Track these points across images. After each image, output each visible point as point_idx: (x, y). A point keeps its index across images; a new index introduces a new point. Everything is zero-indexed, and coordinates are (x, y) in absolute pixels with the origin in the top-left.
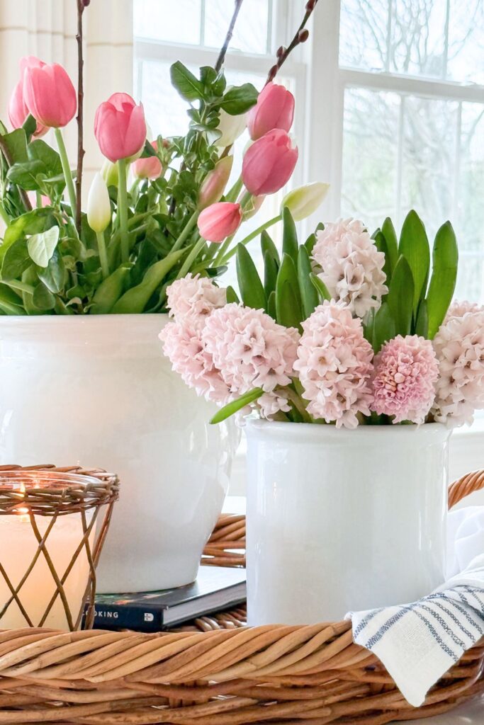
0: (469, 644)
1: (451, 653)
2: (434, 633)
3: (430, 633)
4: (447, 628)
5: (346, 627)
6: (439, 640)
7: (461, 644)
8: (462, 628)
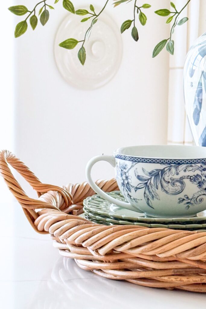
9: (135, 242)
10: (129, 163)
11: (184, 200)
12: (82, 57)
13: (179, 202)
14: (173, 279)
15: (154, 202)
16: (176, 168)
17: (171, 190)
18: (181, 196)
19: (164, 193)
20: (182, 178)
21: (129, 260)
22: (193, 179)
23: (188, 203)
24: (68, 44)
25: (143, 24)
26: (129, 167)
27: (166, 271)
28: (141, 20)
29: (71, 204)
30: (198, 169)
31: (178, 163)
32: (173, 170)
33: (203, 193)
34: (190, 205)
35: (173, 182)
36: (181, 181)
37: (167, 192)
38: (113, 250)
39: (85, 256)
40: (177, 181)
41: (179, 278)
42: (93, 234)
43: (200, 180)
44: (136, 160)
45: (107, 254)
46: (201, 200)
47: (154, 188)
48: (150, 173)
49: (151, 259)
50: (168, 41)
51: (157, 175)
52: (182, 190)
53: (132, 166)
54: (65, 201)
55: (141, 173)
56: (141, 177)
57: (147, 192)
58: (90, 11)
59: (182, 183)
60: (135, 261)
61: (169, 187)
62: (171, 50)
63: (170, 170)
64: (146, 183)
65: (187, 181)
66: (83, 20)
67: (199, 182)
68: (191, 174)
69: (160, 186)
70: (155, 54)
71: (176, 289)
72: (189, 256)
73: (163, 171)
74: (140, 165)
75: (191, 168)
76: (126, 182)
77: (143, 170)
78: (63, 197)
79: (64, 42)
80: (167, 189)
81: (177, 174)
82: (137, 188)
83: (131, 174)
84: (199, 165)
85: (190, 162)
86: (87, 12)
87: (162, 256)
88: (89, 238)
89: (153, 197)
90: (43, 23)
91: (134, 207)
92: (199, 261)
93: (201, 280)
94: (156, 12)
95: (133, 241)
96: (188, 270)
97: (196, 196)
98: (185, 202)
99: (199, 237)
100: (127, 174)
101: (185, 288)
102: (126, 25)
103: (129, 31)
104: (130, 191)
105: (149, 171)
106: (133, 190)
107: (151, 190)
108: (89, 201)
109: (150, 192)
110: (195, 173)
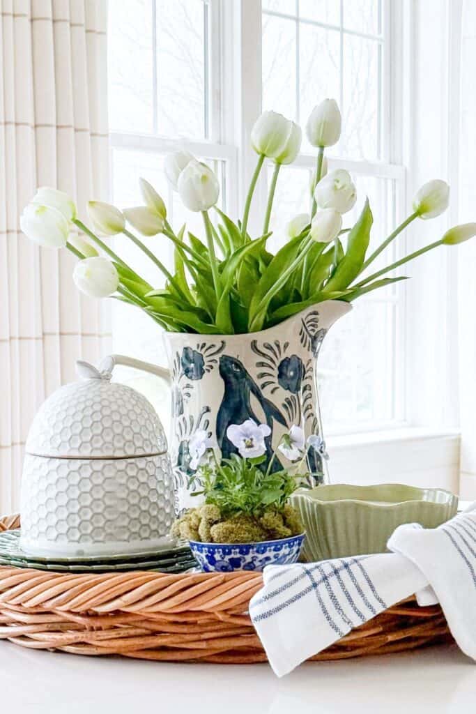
1: (336, 629)
2: (325, 612)
3: (322, 612)
4: (339, 609)
6: (329, 618)
7: (348, 623)
8: (355, 609)
27: (37, 627)
49: (17, 609)
72: (55, 605)
92: (69, 612)
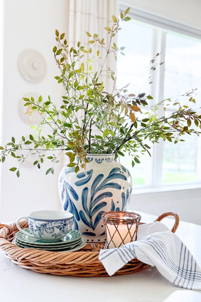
0: (130, 260)
1: (124, 262)
2: (121, 257)
4: (125, 256)
5: (98, 254)
6: (122, 259)
7: (127, 260)
8: (129, 256)
9: (32, 256)
10: (33, 221)
11: (54, 235)
12: (18, 174)
13: (52, 236)
14: (47, 270)
15: (42, 236)
16: (51, 223)
17: (49, 232)
18: (53, 234)
19: (46, 233)
20: (53, 227)
21: (30, 262)
22: (58, 227)
23: (55, 236)
24: (13, 169)
25: (42, 162)
26: (33, 222)
27: (44, 267)
28: (41, 161)
29: (13, 232)
30: (60, 223)
31: (52, 221)
32: (50, 224)
33: (61, 232)
34: (57, 237)
35: (50, 228)
36: (53, 228)
37: (47, 232)
38: (24, 258)
39: (14, 259)
40: (51, 228)
41: (49, 270)
42: (16, 252)
43: (60, 227)
44: (36, 220)
45: (22, 260)
46: (61, 235)
47: (42, 231)
48: (41, 225)
49: (39, 262)
50: (52, 169)
51: (43, 226)
52: (53, 231)
53: (34, 222)
54: (10, 231)
55: (37, 225)
56: (37, 226)
57: (40, 232)
58: (22, 157)
59: (53, 229)
60: (33, 262)
61: (48, 231)
62: (53, 172)
63: (49, 224)
64: (39, 229)
65: (55, 228)
66: (19, 160)
67: (60, 228)
68: (57, 225)
69: (44, 230)
70: (47, 173)
71: (48, 274)
72: (53, 262)
73: (46, 224)
74: (37, 222)
75: (57, 223)
76: (32, 228)
77: (38, 224)
78: (9, 229)
79: (11, 169)
80: (47, 231)
81: (52, 225)
82: (36, 231)
83: (34, 225)
84: (60, 222)
85: (57, 221)
86: (21, 157)
87: (42, 262)
88: (15, 253)
89: (42, 234)
90: (3, 162)
91: (35, 237)
92: (57, 264)
93: (58, 271)
94: (48, 158)
95: (31, 256)
96: (53, 267)
97: (59, 233)
98: (54, 236)
99: (57, 255)
100: (32, 225)
101: (52, 273)
102: (36, 163)
103: (37, 165)
104: (33, 231)
105: (41, 224)
106: (34, 231)
107: (41, 231)
108: (18, 234)
109: (41, 232)
110: (59, 225)
